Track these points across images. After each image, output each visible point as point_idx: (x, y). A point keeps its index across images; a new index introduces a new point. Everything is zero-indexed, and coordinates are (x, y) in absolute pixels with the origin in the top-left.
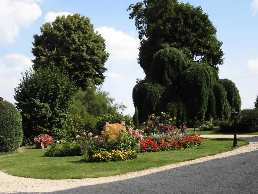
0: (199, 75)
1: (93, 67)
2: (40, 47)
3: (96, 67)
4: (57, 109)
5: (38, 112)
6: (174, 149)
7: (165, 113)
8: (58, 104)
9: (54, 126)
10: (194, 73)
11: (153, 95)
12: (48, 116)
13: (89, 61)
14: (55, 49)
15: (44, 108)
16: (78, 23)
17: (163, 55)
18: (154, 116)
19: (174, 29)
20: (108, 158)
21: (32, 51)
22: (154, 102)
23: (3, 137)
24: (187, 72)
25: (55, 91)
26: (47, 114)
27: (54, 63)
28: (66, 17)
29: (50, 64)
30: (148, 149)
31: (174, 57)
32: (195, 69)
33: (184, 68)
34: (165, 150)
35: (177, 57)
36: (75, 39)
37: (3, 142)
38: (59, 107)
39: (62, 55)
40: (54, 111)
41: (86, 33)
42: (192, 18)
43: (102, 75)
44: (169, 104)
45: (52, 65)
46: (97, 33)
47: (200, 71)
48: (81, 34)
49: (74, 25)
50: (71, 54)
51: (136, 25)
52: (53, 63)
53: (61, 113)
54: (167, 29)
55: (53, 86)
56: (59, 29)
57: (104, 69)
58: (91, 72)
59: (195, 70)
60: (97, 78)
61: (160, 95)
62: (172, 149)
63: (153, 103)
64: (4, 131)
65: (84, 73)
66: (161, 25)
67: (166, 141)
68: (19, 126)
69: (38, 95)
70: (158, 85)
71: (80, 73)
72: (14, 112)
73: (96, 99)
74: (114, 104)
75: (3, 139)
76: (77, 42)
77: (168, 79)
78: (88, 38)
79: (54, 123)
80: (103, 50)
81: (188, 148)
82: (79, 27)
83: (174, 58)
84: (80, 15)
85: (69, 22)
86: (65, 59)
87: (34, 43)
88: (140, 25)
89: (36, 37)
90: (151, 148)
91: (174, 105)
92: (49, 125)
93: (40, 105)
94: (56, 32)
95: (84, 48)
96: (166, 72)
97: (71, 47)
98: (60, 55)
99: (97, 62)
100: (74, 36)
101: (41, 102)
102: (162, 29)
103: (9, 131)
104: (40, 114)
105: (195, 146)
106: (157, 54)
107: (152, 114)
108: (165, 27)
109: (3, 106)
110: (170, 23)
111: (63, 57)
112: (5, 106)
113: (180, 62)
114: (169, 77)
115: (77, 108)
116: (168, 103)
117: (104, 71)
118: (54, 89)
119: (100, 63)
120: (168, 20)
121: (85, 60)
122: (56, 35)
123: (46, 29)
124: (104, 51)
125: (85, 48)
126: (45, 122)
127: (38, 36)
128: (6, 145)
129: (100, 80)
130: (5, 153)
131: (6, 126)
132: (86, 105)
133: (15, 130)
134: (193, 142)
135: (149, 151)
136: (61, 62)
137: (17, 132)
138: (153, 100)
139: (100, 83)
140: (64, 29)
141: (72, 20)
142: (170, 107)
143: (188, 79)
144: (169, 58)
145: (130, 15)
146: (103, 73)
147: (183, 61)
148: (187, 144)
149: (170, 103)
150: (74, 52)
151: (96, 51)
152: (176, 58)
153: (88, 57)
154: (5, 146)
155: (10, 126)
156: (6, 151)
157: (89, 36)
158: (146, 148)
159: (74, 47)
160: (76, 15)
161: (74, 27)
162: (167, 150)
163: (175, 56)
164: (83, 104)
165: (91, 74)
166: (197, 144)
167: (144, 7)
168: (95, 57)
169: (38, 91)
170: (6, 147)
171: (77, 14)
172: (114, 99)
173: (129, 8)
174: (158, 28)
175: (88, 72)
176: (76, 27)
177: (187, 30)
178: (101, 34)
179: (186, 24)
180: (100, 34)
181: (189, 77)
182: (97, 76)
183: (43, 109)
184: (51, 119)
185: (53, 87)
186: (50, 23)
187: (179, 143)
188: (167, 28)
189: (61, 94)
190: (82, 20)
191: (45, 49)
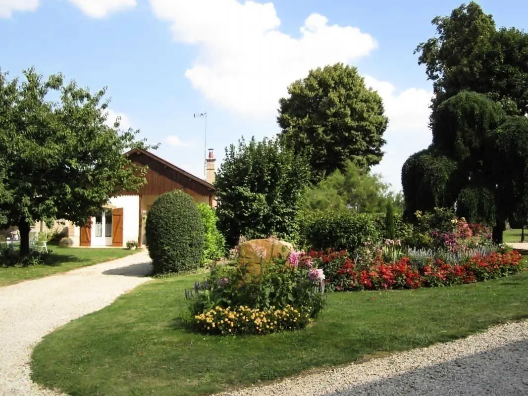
0: (520, 136)
1: (363, 139)
2: (286, 116)
3: (367, 139)
4: (279, 202)
5: (247, 208)
6: (453, 283)
7: (443, 210)
8: (278, 194)
9: (273, 229)
10: (512, 133)
11: (434, 176)
12: (262, 214)
13: (357, 130)
14: (308, 116)
15: (256, 201)
16: (339, 76)
17: (454, 106)
18: (421, 215)
19: (488, 71)
20: (227, 325)
21: (277, 121)
22: (436, 187)
23: (169, 249)
24: (498, 132)
25: (275, 175)
26: (259, 210)
27: (306, 135)
28: (322, 70)
29: (300, 137)
30: (395, 281)
31: (474, 107)
32: (514, 125)
33: (493, 126)
34: (431, 285)
35: (481, 108)
36: (333, 99)
37: (168, 256)
38: (282, 199)
39: (316, 125)
40: (272, 205)
41: (351, 89)
42: (520, 49)
43: (379, 150)
44: (463, 191)
45: (303, 138)
46: (371, 89)
47: (523, 130)
48: (343, 91)
49: (333, 79)
50: (329, 122)
51: (427, 73)
52: (304, 135)
53: (285, 208)
54: (476, 71)
55: (270, 166)
56: (311, 87)
57: (382, 142)
58: (359, 146)
59: (513, 128)
60: (370, 156)
61: (446, 175)
62: (448, 282)
63: (435, 189)
64: (169, 239)
65: (349, 148)
66: (465, 65)
67: (437, 264)
68: (197, 230)
69: (246, 180)
70: (445, 158)
71: (343, 149)
72: (188, 208)
73: (360, 186)
74: (388, 192)
75: (169, 252)
76: (338, 103)
77: (462, 146)
78: (355, 96)
79: (272, 224)
80: (380, 114)
81: (487, 279)
82: (339, 83)
83: (473, 109)
84: (342, 64)
85: (326, 76)
86: (321, 130)
87: (281, 110)
88: (435, 74)
89: (282, 101)
90: (401, 281)
91: (473, 192)
92: (265, 227)
93: (250, 197)
94: (306, 92)
95: (346, 112)
96: (459, 134)
97: (328, 112)
98: (313, 125)
99: (369, 132)
100: (333, 95)
101: (252, 191)
102: (467, 72)
103: (177, 240)
104: (250, 210)
105: (503, 276)
106: (444, 105)
107: (418, 211)
108: (472, 69)
109: (170, 199)
110: (481, 62)
111: (318, 128)
112: (173, 200)
113: (485, 115)
114: (464, 143)
115: (328, 200)
116: (462, 189)
117: (382, 145)
118: (273, 170)
119: (373, 133)
120: (478, 57)
121: (349, 129)
122: (306, 96)
123: (295, 88)
124: (383, 115)
125: (349, 112)
126: (257, 223)
127: (285, 100)
128: (174, 261)
129: (375, 158)
130: (172, 274)
131: (172, 232)
132: (344, 195)
133: (188, 238)
134: (498, 268)
135: (396, 287)
136: (315, 135)
137: (193, 241)
138: (435, 184)
139: (376, 163)
140: (319, 86)
141: (330, 73)
142: (465, 196)
143: (499, 144)
144: (464, 110)
145: (420, 59)
146: (380, 147)
147: (491, 114)
148: (483, 273)
149: (465, 189)
150: (333, 119)
151: (365, 115)
152: (478, 109)
153: (354, 124)
154: (173, 263)
155: (180, 231)
156: (175, 270)
157: (355, 94)
158: (391, 281)
159: (333, 110)
160: (336, 66)
161: (334, 82)
162: (436, 285)
163: (476, 105)
164: (340, 194)
165: (359, 150)
166: (509, 270)
167: (440, 44)
168: (364, 123)
169: (247, 175)
170: (174, 265)
171: (338, 64)
172: (390, 184)
173: (417, 49)
174: (461, 72)
175: (354, 146)
176: (336, 82)
177: (511, 69)
178: (377, 91)
179: (509, 60)
180: (375, 90)
181: (500, 141)
182: (372, 152)
183: (255, 203)
184: (267, 217)
185: (270, 168)
186: (300, 80)
187: (467, 269)
188: (476, 69)
189: (284, 178)
190: (346, 71)
191: (292, 118)
